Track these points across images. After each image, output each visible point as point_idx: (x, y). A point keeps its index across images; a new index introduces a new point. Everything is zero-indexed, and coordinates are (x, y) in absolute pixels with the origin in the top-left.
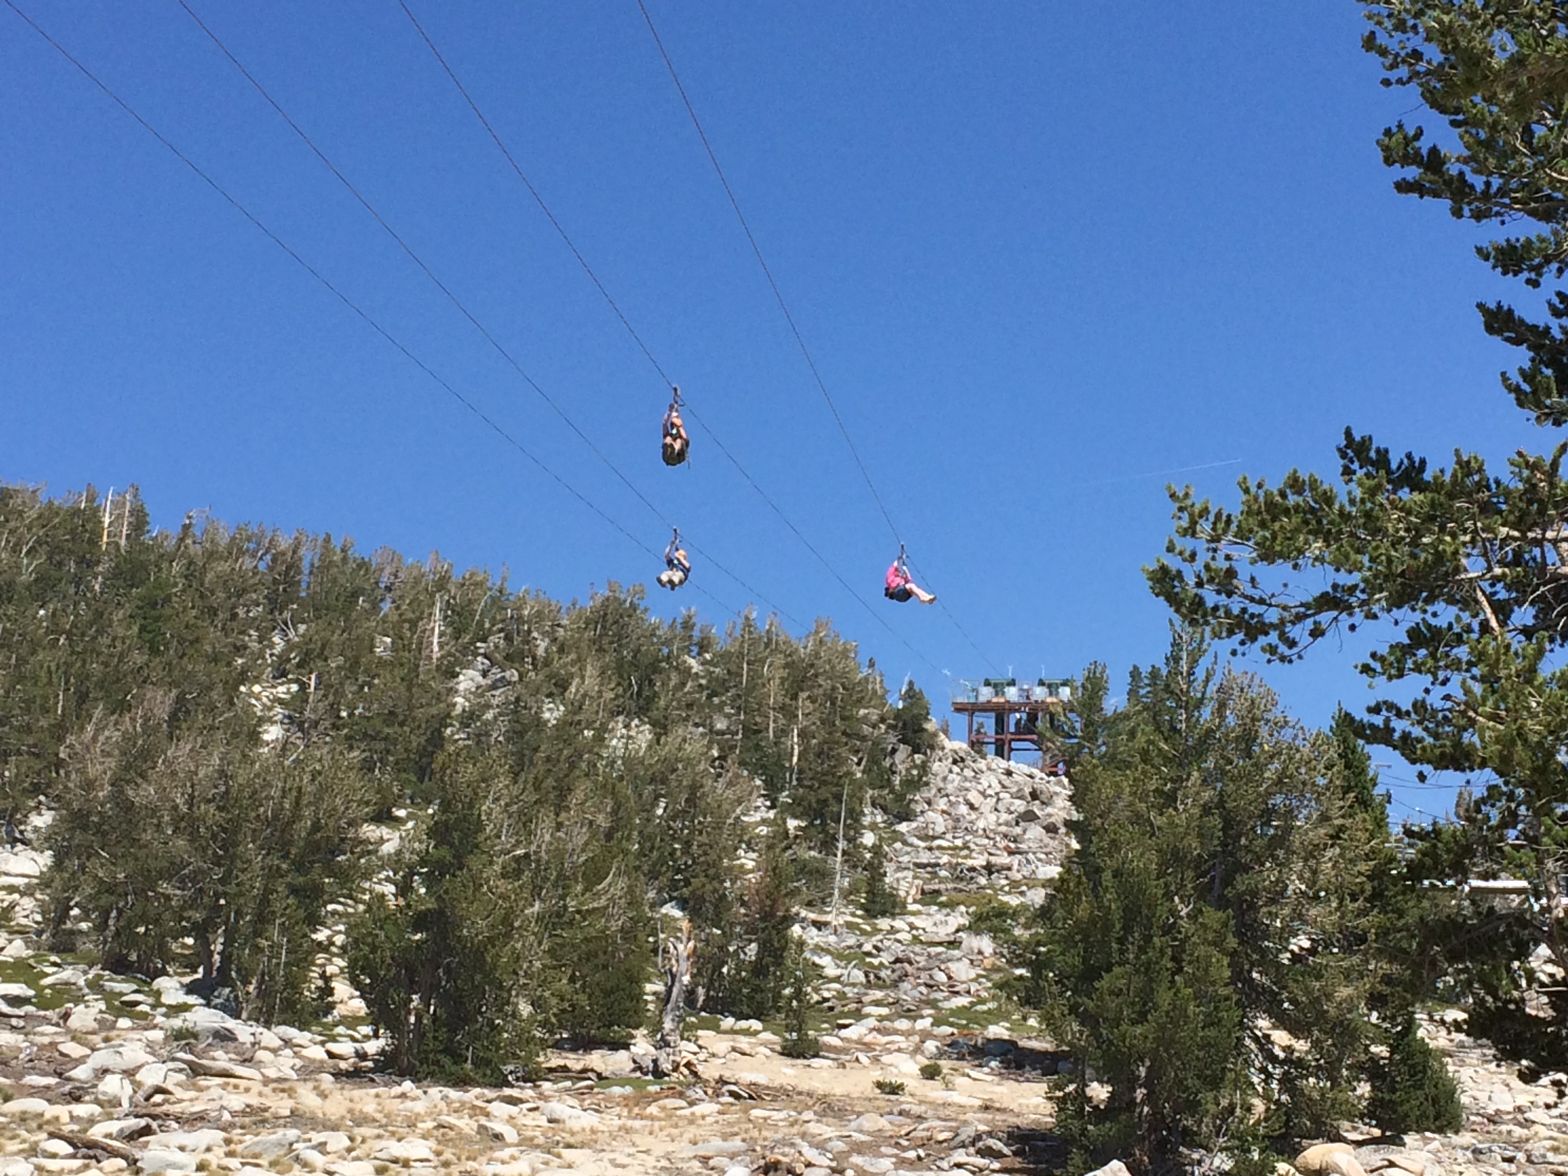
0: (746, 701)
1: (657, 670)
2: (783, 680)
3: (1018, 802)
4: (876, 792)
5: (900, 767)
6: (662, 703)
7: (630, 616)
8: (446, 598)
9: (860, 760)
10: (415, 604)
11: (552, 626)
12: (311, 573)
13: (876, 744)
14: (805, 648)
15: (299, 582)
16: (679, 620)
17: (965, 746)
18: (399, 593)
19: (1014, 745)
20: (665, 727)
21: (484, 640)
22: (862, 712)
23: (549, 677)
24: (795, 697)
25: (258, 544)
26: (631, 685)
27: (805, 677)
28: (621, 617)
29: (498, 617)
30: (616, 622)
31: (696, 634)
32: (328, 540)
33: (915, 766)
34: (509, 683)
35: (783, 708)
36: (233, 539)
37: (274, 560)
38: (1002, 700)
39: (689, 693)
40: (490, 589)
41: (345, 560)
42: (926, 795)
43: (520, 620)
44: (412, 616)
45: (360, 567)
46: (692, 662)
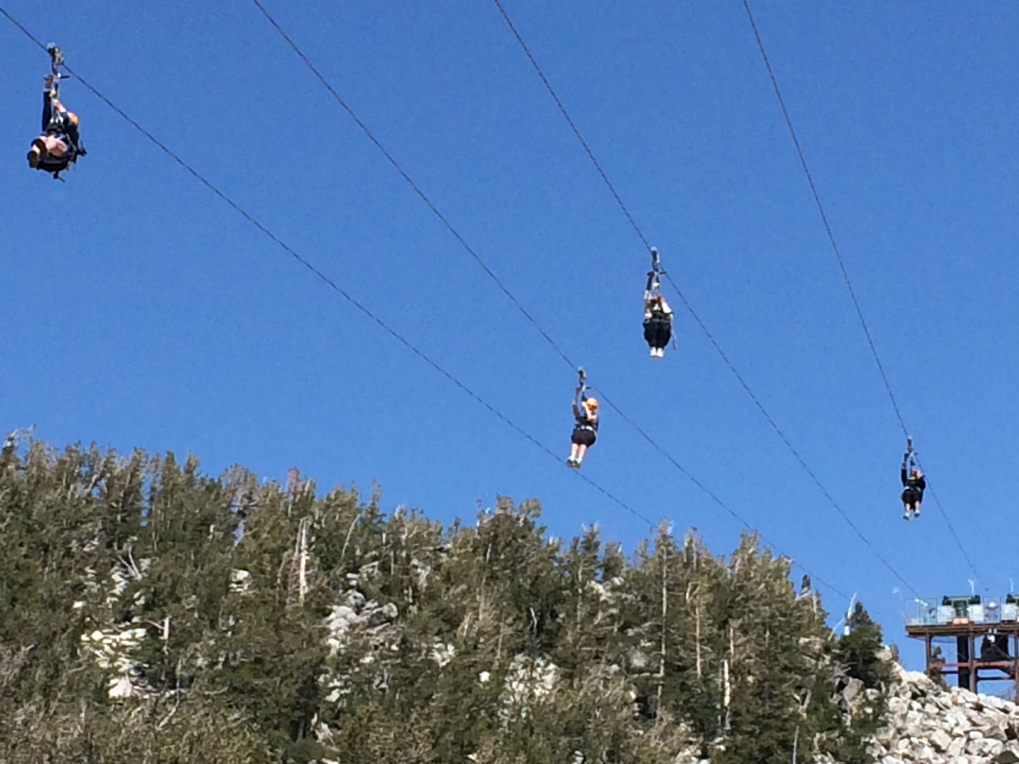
0: (667, 632)
1: (560, 600)
2: (709, 606)
3: (992, 742)
4: (824, 735)
5: (850, 704)
6: (570, 638)
7: (524, 537)
8: (310, 523)
9: (804, 697)
10: (276, 533)
11: (435, 550)
12: (152, 499)
13: (821, 678)
14: (732, 567)
15: (139, 511)
16: (582, 539)
17: (924, 677)
18: (256, 519)
19: (981, 673)
20: (574, 666)
21: (355, 571)
22: (803, 640)
23: (437, 613)
24: (724, 625)
25: (92, 468)
26: (530, 617)
27: (733, 601)
28: (514, 538)
29: (371, 542)
30: (508, 544)
31: (601, 553)
32: (170, 459)
33: (869, 703)
34: (390, 620)
35: (709, 640)
36: (62, 462)
37: (109, 486)
38: (964, 621)
39: (599, 625)
40: (359, 511)
41: (190, 482)
42: (882, 737)
43: (397, 545)
44: (274, 545)
45: (209, 489)
46: (600, 588)
